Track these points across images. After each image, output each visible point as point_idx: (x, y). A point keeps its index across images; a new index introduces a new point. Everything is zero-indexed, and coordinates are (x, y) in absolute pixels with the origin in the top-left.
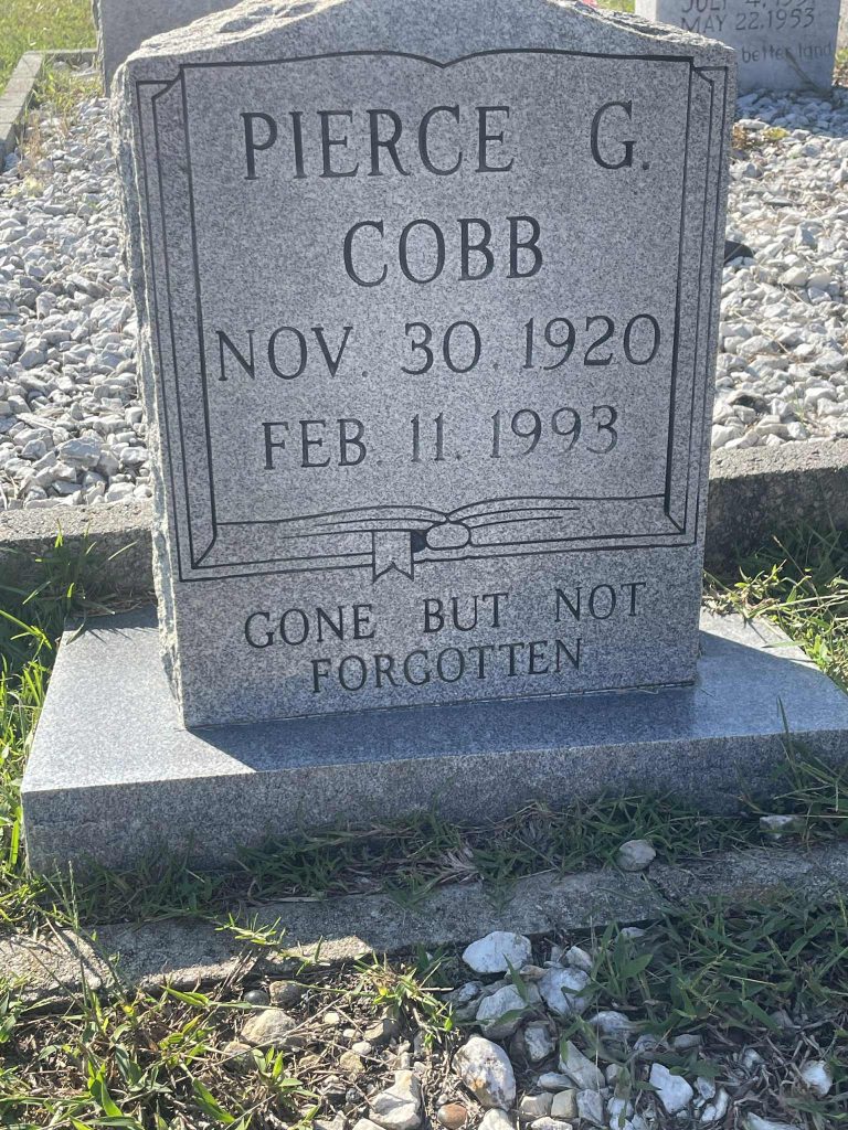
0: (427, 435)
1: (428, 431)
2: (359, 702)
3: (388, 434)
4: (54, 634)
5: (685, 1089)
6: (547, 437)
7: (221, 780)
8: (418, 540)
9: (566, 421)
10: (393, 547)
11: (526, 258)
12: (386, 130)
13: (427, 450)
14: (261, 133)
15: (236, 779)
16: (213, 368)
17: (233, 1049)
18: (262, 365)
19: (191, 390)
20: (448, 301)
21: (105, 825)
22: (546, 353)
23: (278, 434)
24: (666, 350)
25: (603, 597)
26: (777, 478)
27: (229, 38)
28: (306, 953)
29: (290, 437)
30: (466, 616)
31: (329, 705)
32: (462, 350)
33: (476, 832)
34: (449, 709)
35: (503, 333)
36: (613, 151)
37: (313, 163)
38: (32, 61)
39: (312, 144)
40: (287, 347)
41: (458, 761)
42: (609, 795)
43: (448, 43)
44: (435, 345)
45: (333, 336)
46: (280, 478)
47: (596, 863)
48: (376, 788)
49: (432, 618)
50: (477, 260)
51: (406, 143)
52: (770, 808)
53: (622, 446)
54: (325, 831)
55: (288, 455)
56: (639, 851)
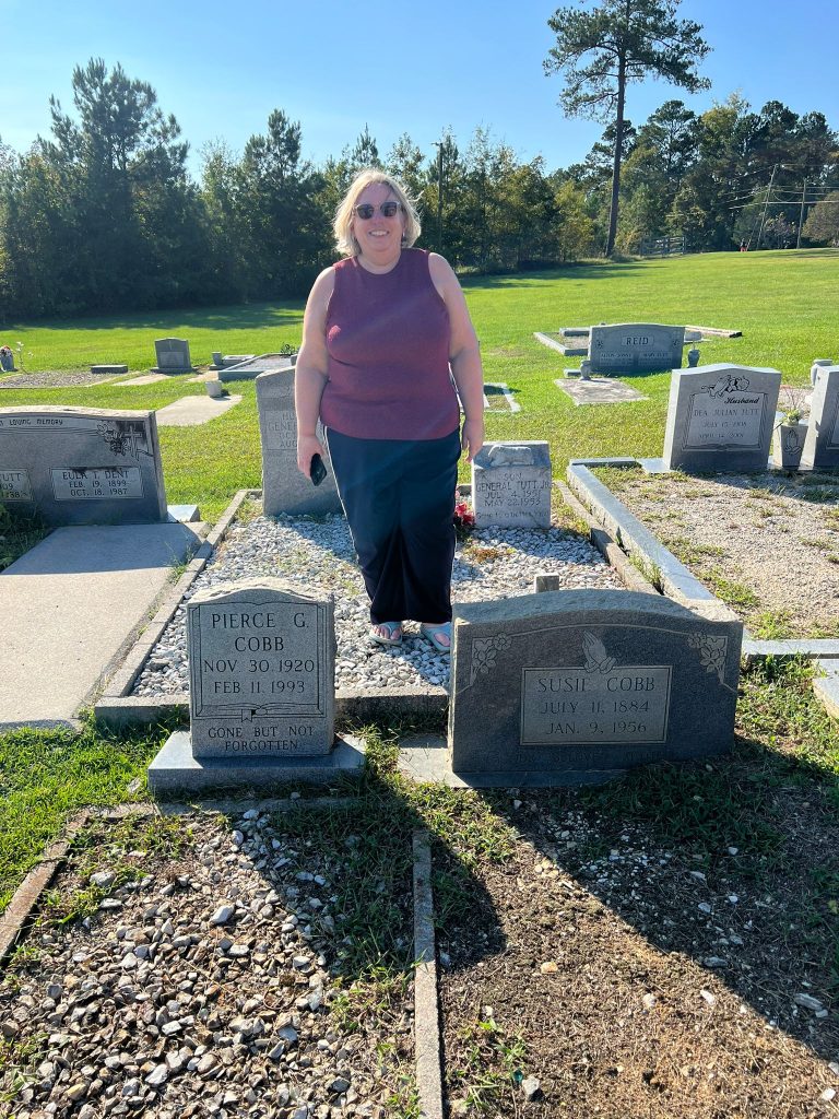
0: (256, 687)
1: (256, 686)
2: (238, 753)
3: (246, 685)
4: (171, 731)
5: (279, 843)
6: (286, 688)
7: (196, 770)
8: (253, 712)
9: (291, 685)
10: (247, 714)
11: (279, 646)
12: (246, 617)
13: (256, 690)
14: (216, 618)
15: (200, 770)
16: (203, 669)
17: (183, 829)
18: (215, 668)
19: (198, 674)
20: (261, 655)
21: (167, 779)
22: (285, 668)
23: (218, 685)
24: (316, 669)
25: (302, 730)
26: (383, 698)
27: (210, 598)
28: (206, 813)
29: (221, 686)
30: (266, 733)
31: (230, 754)
32: (264, 666)
33: (257, 788)
34: (261, 757)
35: (274, 663)
36: (300, 624)
37: (228, 624)
38: (241, 494)
39: (228, 622)
40: (221, 665)
41: (256, 770)
42: (293, 780)
43: (260, 600)
44: (257, 665)
45: (232, 663)
46: (219, 696)
47: (283, 797)
48: (234, 775)
49: (257, 733)
50: (267, 646)
51: (251, 621)
52: (333, 787)
53: (305, 691)
54: (221, 785)
55: (221, 689)
56: (295, 795)
